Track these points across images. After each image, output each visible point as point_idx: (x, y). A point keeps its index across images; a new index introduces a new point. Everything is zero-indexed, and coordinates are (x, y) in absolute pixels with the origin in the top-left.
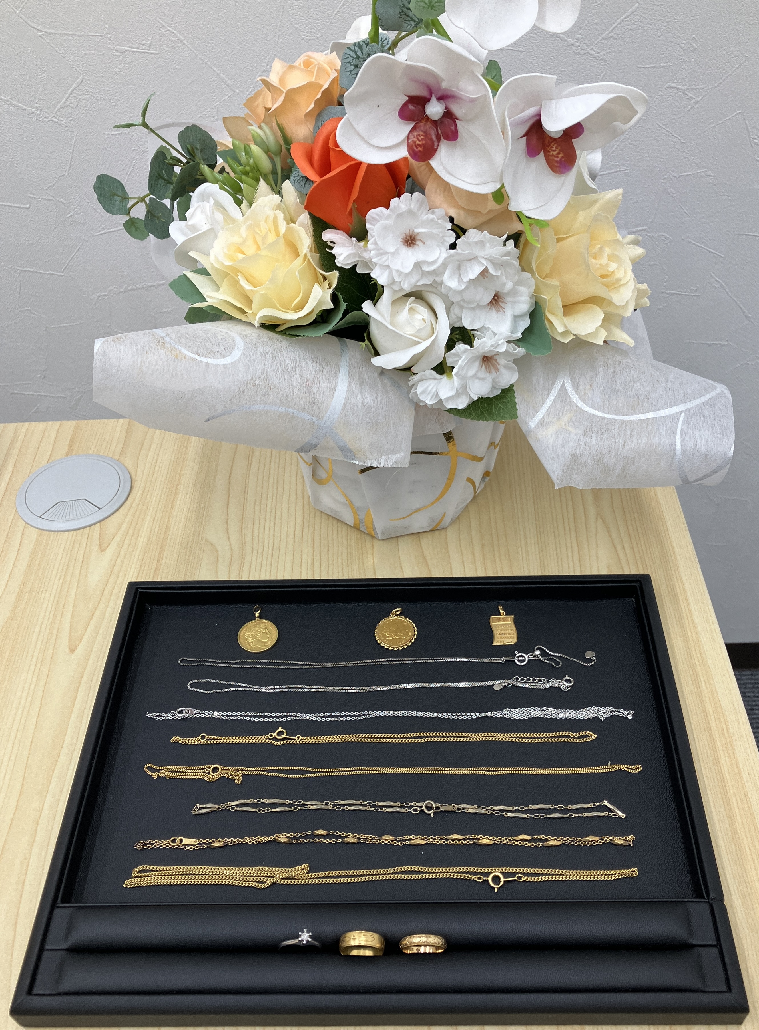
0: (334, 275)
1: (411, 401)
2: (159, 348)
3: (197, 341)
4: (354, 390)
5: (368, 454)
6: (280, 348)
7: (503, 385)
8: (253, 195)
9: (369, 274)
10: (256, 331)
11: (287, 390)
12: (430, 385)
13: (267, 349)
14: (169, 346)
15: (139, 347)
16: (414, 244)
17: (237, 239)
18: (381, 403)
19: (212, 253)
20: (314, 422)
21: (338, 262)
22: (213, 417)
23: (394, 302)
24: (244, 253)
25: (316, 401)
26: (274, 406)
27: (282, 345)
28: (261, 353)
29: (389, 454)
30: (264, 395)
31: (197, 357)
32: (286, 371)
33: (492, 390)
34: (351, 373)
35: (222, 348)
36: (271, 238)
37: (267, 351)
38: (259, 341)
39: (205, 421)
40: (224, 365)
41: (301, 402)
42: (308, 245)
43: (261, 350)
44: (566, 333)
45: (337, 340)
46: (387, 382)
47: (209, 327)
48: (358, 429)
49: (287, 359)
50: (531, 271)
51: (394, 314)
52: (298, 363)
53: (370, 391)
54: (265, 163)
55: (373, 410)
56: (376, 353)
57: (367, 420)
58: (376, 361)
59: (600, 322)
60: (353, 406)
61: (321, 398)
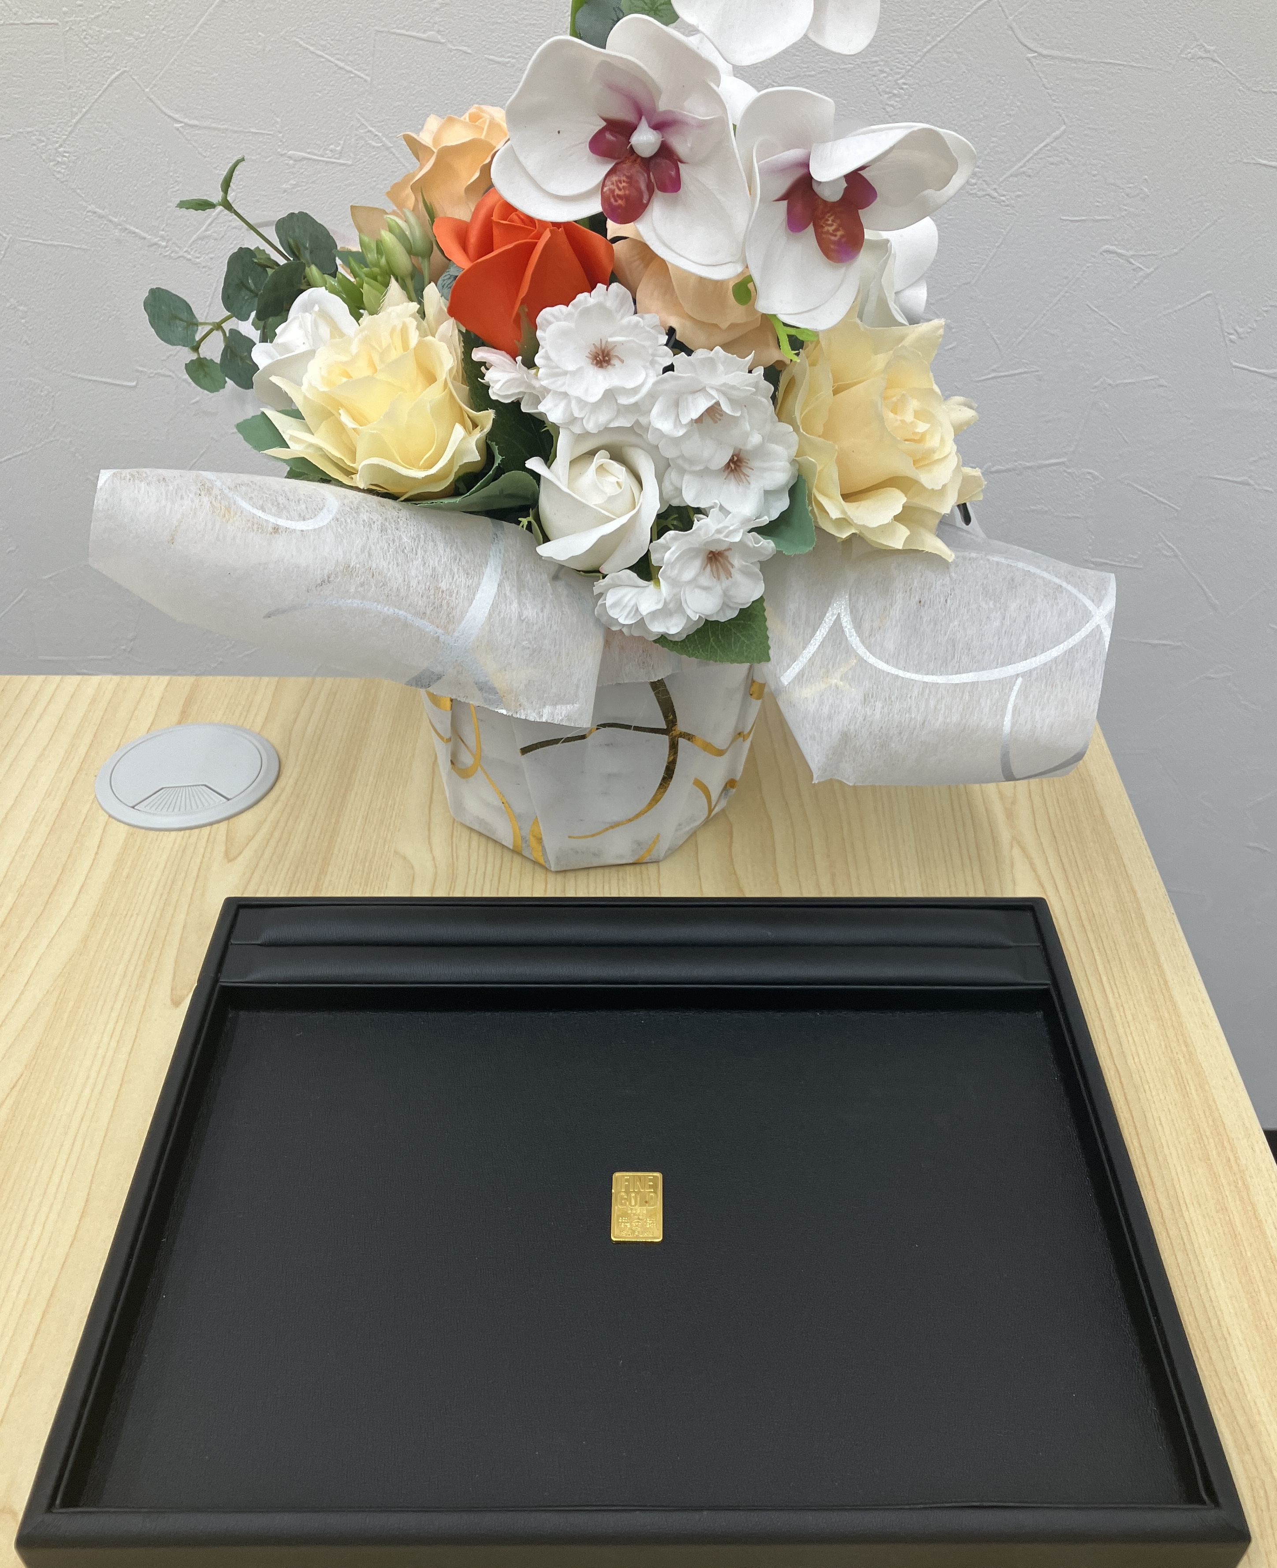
0: (488, 417)
1: (598, 620)
3: (265, 493)
4: (508, 594)
5: (522, 700)
6: (395, 519)
7: (740, 602)
8: (378, 302)
11: (400, 581)
12: (624, 596)
13: (375, 517)
14: (219, 493)
16: (608, 363)
17: (343, 357)
18: (549, 619)
19: (304, 383)
20: (439, 637)
21: (494, 393)
22: (278, 612)
23: (574, 461)
24: (349, 377)
25: (444, 603)
26: (375, 605)
29: (556, 704)
32: (400, 552)
33: (722, 609)
34: (505, 569)
35: (304, 506)
36: (395, 353)
37: (374, 520)
39: (264, 617)
42: (450, 366)
43: (364, 517)
44: (844, 522)
45: (490, 522)
46: (561, 587)
48: (509, 656)
49: (404, 534)
50: (792, 422)
51: (574, 476)
52: (422, 543)
53: (534, 600)
54: (402, 258)
55: (535, 627)
56: (546, 539)
57: (524, 643)
58: (544, 550)
59: (898, 510)
60: (504, 618)
61: (453, 600)
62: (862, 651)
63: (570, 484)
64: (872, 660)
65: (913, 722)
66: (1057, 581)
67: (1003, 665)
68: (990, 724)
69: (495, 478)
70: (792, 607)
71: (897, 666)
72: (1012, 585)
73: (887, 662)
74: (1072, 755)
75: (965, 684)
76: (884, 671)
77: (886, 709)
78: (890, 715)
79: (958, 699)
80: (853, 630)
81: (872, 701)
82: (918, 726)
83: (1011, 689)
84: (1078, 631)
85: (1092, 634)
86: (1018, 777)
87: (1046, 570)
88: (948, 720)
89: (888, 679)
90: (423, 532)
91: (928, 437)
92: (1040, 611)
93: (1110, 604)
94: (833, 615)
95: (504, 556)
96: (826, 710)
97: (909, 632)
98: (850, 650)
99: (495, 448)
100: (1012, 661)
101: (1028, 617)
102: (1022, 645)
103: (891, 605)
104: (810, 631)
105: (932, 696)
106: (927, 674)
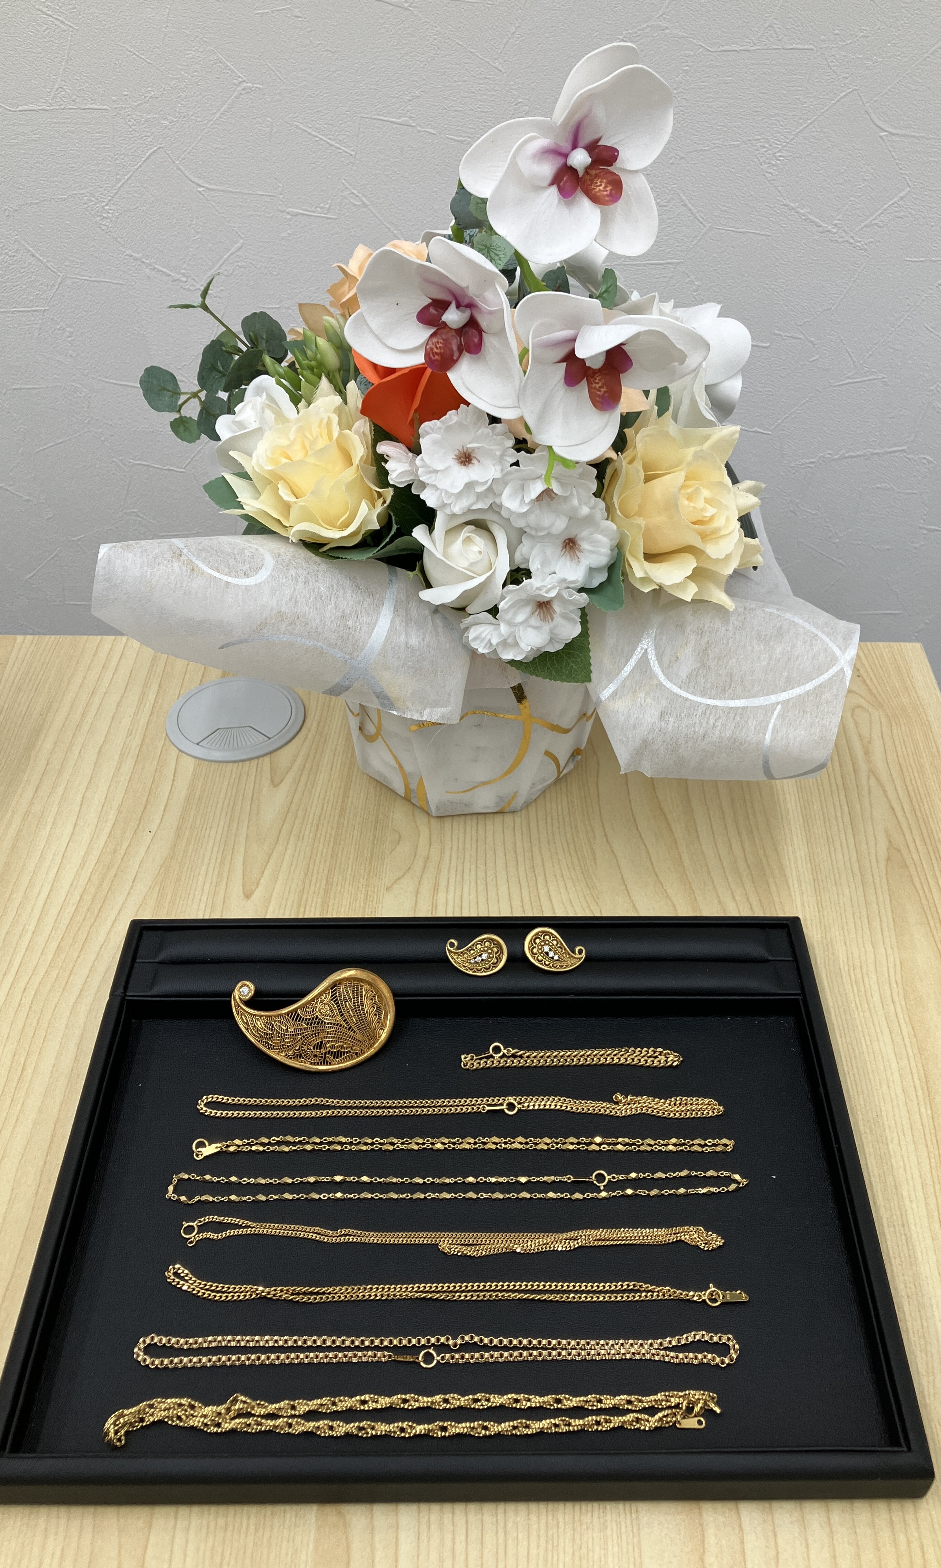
0: (389, 493)
2: (174, 560)
3: (219, 556)
4: (398, 628)
5: (409, 704)
6: (315, 572)
8: (312, 393)
9: (420, 495)
10: (292, 549)
11: (318, 621)
12: (482, 630)
13: (301, 571)
14: (185, 559)
15: (151, 558)
16: (469, 462)
17: (284, 442)
18: (428, 646)
19: (254, 455)
20: (346, 661)
21: (391, 479)
22: (229, 645)
23: (448, 532)
24: (288, 457)
25: (351, 636)
26: (300, 639)
27: (319, 569)
28: (292, 576)
29: (434, 707)
30: (290, 625)
31: (216, 574)
32: (318, 599)
33: (551, 643)
34: (397, 608)
35: (248, 567)
36: (322, 443)
37: (300, 574)
38: (292, 562)
39: (219, 648)
40: (246, 586)
41: (333, 636)
42: (361, 455)
43: (292, 572)
44: (647, 580)
45: (388, 569)
46: (439, 622)
47: (238, 541)
48: (399, 674)
49: (322, 585)
51: (447, 545)
52: (335, 591)
53: (418, 631)
54: (331, 358)
55: (418, 652)
56: (429, 586)
57: (410, 664)
58: (426, 595)
59: (689, 573)
60: (394, 647)
61: (357, 633)
62: (662, 678)
63: (445, 554)
64: (668, 684)
65: (696, 734)
66: (814, 630)
67: (768, 694)
68: (754, 739)
69: (391, 542)
70: (611, 641)
71: (687, 691)
72: (780, 633)
73: (680, 687)
74: (817, 764)
75: (738, 708)
76: (677, 695)
77: (676, 724)
78: (680, 729)
79: (731, 719)
80: (656, 662)
81: (667, 717)
82: (700, 738)
83: (772, 713)
84: (827, 671)
85: (836, 675)
86: (776, 777)
88: (723, 735)
89: (680, 700)
90: (336, 582)
91: (716, 519)
92: (798, 655)
93: (852, 652)
94: (642, 649)
95: (396, 596)
96: (632, 722)
97: (698, 665)
98: (653, 676)
99: (393, 518)
100: (774, 692)
101: (789, 659)
102: (783, 679)
103: (686, 644)
104: (623, 660)
105: (712, 716)
106: (710, 698)
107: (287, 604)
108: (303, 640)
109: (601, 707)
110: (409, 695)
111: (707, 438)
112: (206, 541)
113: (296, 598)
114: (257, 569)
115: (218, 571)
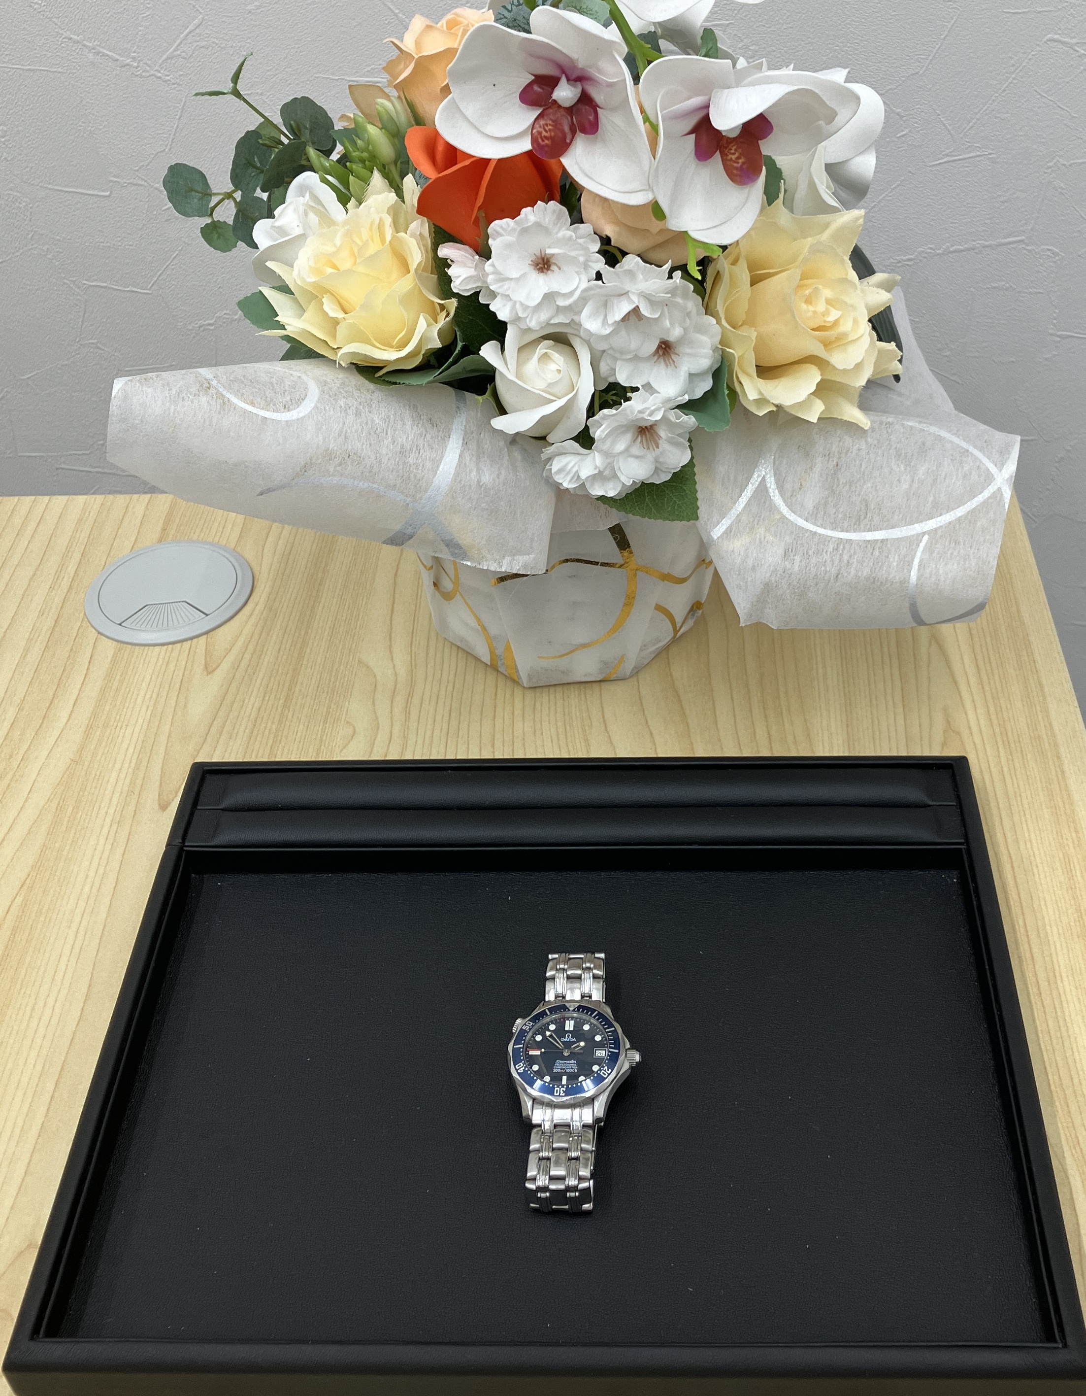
0: (453, 304)
2: (201, 394)
3: (254, 388)
4: (468, 464)
5: (484, 552)
6: (368, 402)
7: (672, 467)
8: (363, 191)
9: (488, 305)
10: (342, 374)
12: (570, 464)
13: (350, 401)
14: (214, 391)
15: (174, 391)
16: (548, 269)
17: (328, 248)
18: (504, 484)
19: (295, 266)
20: (408, 504)
21: (455, 287)
22: (269, 490)
23: (522, 349)
24: (334, 267)
25: (412, 475)
26: (352, 480)
27: (373, 398)
28: (341, 407)
29: (514, 555)
30: (340, 464)
31: (250, 408)
32: (373, 433)
33: (657, 474)
34: (466, 440)
35: (288, 398)
36: (373, 248)
37: (350, 405)
38: (342, 390)
39: (258, 495)
40: (287, 421)
41: (391, 476)
44: (762, 401)
45: (454, 394)
46: (515, 454)
48: (470, 517)
49: (376, 416)
50: (716, 315)
51: (520, 364)
52: (392, 423)
53: (491, 466)
54: (385, 148)
55: (492, 492)
56: (503, 411)
57: (483, 505)
58: (499, 423)
59: (813, 388)
60: (464, 485)
61: (420, 471)
62: (784, 510)
63: (518, 374)
64: (792, 517)
65: (828, 575)
66: (964, 445)
67: (911, 523)
68: (897, 578)
69: (455, 362)
70: (722, 469)
71: (815, 524)
72: (923, 451)
73: (807, 520)
74: (975, 605)
75: (876, 541)
76: (803, 529)
77: (803, 563)
78: (808, 568)
79: (869, 554)
80: (777, 491)
81: (792, 555)
82: (832, 578)
83: (918, 546)
84: (982, 492)
85: (993, 496)
86: (927, 623)
87: (955, 434)
88: (860, 574)
89: (807, 535)
90: (393, 413)
91: (842, 321)
92: (946, 475)
93: (1011, 467)
94: (758, 476)
95: (465, 426)
96: (750, 562)
97: (827, 492)
98: (773, 508)
99: (458, 333)
100: (919, 521)
101: (935, 480)
102: (929, 505)
103: (811, 468)
104: (738, 490)
105: (845, 552)
106: (842, 531)
107: (335, 440)
108: (356, 482)
109: (714, 547)
110: (484, 542)
111: (827, 226)
112: (238, 370)
113: (346, 431)
114: (299, 401)
115: (252, 404)
